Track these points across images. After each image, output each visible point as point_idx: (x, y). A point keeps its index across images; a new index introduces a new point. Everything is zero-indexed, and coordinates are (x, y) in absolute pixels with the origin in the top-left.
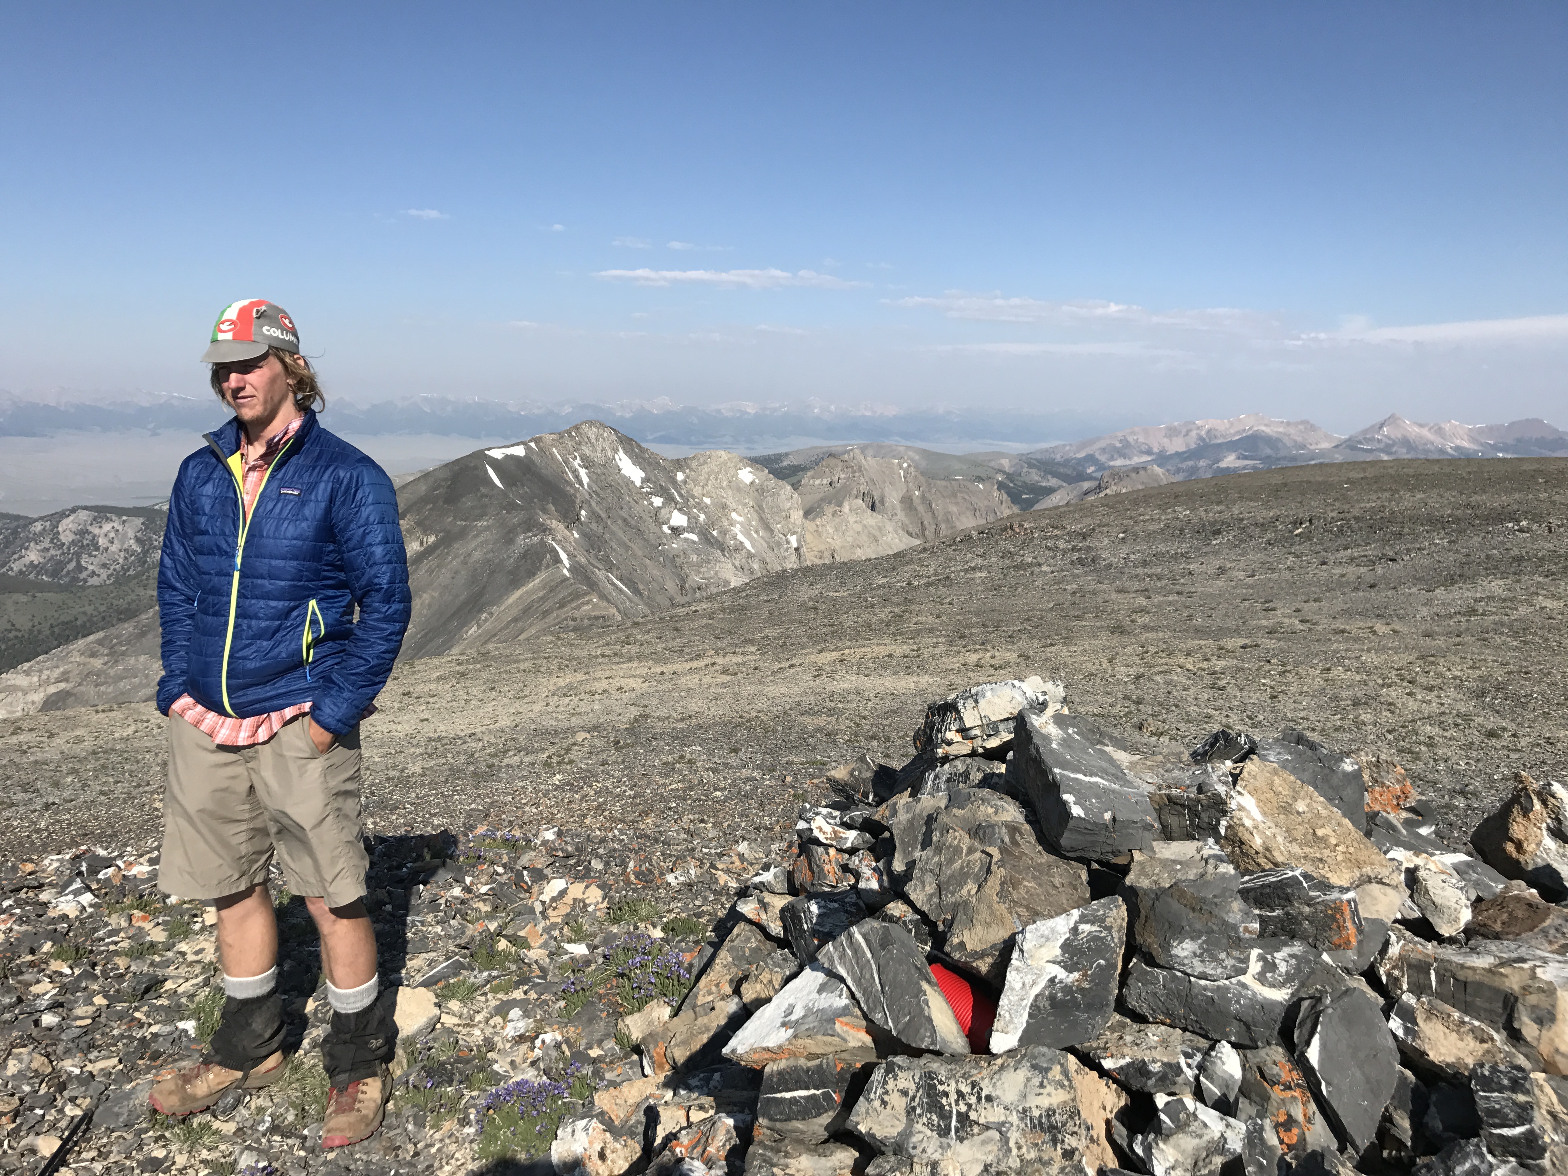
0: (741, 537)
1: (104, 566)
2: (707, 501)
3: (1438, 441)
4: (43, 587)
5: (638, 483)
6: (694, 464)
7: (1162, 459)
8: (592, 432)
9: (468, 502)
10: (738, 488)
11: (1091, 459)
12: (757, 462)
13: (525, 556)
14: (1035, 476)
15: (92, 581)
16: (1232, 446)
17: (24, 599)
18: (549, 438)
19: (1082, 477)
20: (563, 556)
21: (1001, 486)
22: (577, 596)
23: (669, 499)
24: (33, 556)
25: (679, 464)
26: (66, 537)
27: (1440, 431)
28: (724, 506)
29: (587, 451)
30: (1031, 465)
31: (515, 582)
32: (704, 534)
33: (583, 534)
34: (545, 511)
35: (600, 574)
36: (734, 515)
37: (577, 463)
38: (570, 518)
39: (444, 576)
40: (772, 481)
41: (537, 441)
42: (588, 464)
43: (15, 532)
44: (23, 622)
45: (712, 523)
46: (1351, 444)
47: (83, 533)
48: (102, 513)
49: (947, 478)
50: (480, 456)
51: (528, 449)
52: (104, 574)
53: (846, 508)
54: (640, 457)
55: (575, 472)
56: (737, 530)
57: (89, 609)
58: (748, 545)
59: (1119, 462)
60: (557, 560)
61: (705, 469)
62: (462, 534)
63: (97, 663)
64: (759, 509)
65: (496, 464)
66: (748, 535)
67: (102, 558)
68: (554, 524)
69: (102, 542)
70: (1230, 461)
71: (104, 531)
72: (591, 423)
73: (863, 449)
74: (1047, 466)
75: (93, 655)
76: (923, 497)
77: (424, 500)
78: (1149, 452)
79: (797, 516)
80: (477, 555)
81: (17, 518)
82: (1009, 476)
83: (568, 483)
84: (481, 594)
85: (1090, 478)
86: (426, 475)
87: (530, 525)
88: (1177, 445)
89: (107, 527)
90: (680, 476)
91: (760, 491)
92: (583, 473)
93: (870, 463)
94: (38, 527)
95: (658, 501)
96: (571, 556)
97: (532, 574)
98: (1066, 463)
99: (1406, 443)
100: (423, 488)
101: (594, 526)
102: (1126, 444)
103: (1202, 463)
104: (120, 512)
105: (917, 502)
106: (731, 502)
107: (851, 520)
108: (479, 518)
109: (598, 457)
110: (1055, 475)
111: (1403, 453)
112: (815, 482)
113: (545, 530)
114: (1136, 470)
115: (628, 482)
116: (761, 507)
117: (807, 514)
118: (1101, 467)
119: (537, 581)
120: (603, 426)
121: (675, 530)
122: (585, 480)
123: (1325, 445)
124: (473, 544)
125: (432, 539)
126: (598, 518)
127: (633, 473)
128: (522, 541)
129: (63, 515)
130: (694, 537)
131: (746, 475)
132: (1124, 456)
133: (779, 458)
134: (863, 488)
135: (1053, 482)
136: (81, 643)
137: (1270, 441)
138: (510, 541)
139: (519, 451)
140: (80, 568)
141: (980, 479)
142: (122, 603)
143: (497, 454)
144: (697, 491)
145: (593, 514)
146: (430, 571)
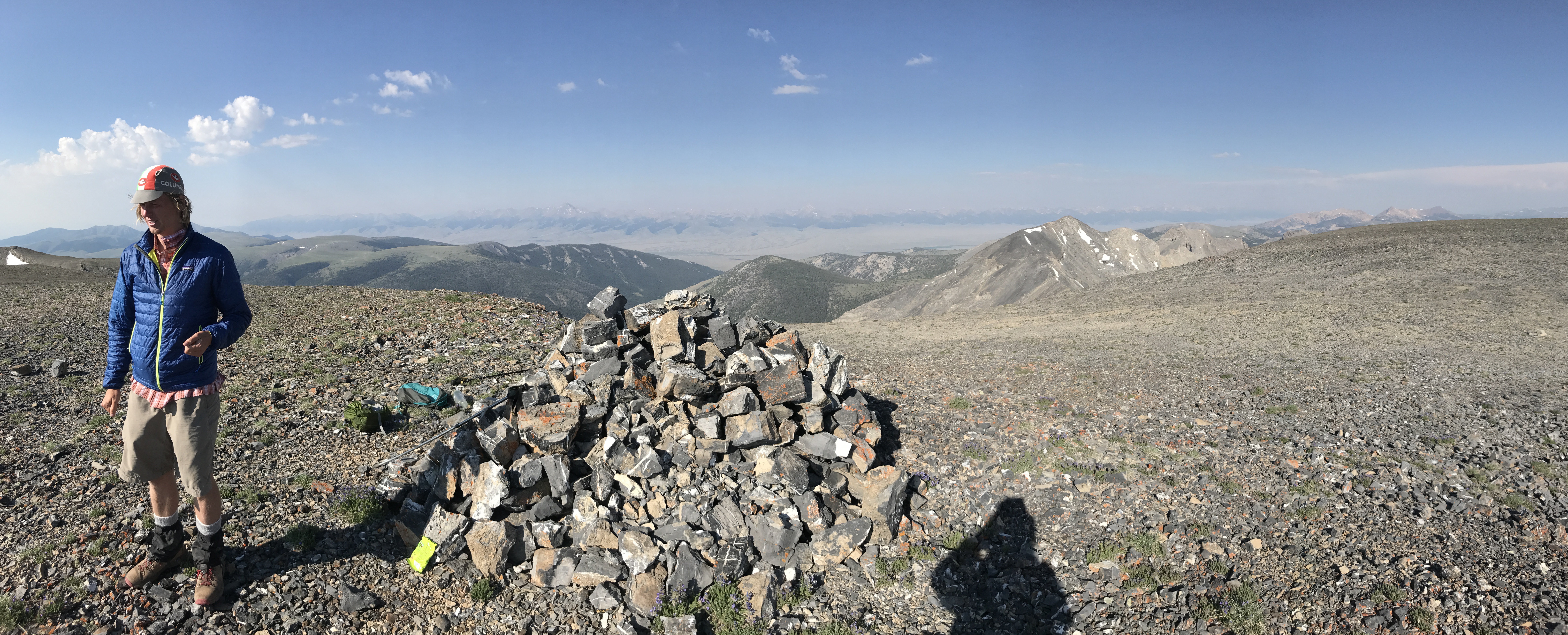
0: (1133, 264)
1: (881, 274)
2: (1118, 249)
3: (1407, 216)
4: (860, 282)
5: (1089, 243)
6: (1112, 234)
7: (1308, 226)
8: (1068, 221)
9: (1017, 251)
10: (1132, 243)
11: (1279, 227)
12: (1140, 232)
13: (1040, 273)
14: (1257, 235)
15: (877, 280)
16: (1334, 221)
17: (854, 286)
18: (1051, 224)
19: (1276, 235)
20: (1056, 273)
21: (1244, 240)
22: (1061, 289)
23: (1102, 249)
24: (858, 270)
25: (1106, 234)
26: (869, 264)
27: (1407, 212)
28: (1126, 251)
29: (1066, 229)
30: (1256, 231)
31: (1037, 283)
32: (1117, 264)
33: (1065, 264)
34: (1049, 254)
35: (1072, 280)
36: (1130, 255)
37: (1062, 234)
38: (1059, 257)
39: (1007, 282)
40: (1147, 239)
41: (1046, 225)
42: (1066, 234)
43: (852, 262)
44: (854, 294)
45: (1120, 259)
46: (1377, 219)
47: (874, 262)
48: (881, 255)
49: (1222, 237)
50: (1022, 232)
51: (1043, 229)
52: (881, 278)
53: (1179, 251)
54: (1089, 232)
55: (1061, 237)
56: (1131, 261)
57: (876, 290)
58: (1136, 267)
59: (1290, 228)
60: (1054, 274)
61: (1117, 236)
62: (1014, 264)
63: (877, 310)
64: (1141, 252)
65: (1028, 235)
66: (1136, 262)
67: (880, 272)
68: (1053, 259)
69: (880, 266)
70: (1334, 227)
71: (881, 262)
72: (1068, 217)
73: (1186, 226)
74: (1262, 231)
75: (875, 307)
76: (1212, 245)
77: (999, 250)
78: (1303, 224)
79: (1157, 254)
80: (1020, 273)
81: (853, 257)
82: (1247, 235)
83: (1058, 242)
84: (1021, 289)
85: (1279, 235)
86: (1000, 240)
87: (1043, 260)
88: (1313, 221)
89: (883, 260)
90: (1106, 239)
91: (1141, 244)
92: (1064, 238)
93: (1189, 231)
94: (860, 260)
95: (1097, 250)
96: (1059, 273)
97: (1043, 280)
98: (1270, 229)
99: (1396, 217)
100: (999, 246)
101: (1069, 260)
102: (1293, 221)
103: (1323, 229)
104: (887, 254)
105: (1210, 248)
106: (1129, 249)
107: (1181, 255)
108: (1021, 258)
109: (1071, 231)
110: (1266, 234)
111: (1396, 221)
112: (1165, 240)
113: (1049, 262)
114: (1297, 231)
115: (1084, 242)
116: (1142, 251)
117: (1162, 253)
118: (1283, 231)
119: (1045, 283)
120: (1073, 218)
121: (1104, 262)
122: (1065, 241)
123: (1368, 219)
124: (1019, 268)
125: (1002, 266)
126: (1071, 257)
127: (1087, 239)
128: (1040, 267)
129: (868, 256)
130: (1112, 265)
131: (1135, 238)
132: (1292, 225)
133: (1150, 229)
134: (1186, 242)
135: (1265, 237)
136: (871, 303)
137: (1348, 219)
138: (1035, 267)
139: (1039, 229)
140: (873, 275)
141: (1235, 237)
142: (887, 289)
143: (1029, 231)
144: (1113, 245)
145: (1068, 255)
146: (1001, 279)
